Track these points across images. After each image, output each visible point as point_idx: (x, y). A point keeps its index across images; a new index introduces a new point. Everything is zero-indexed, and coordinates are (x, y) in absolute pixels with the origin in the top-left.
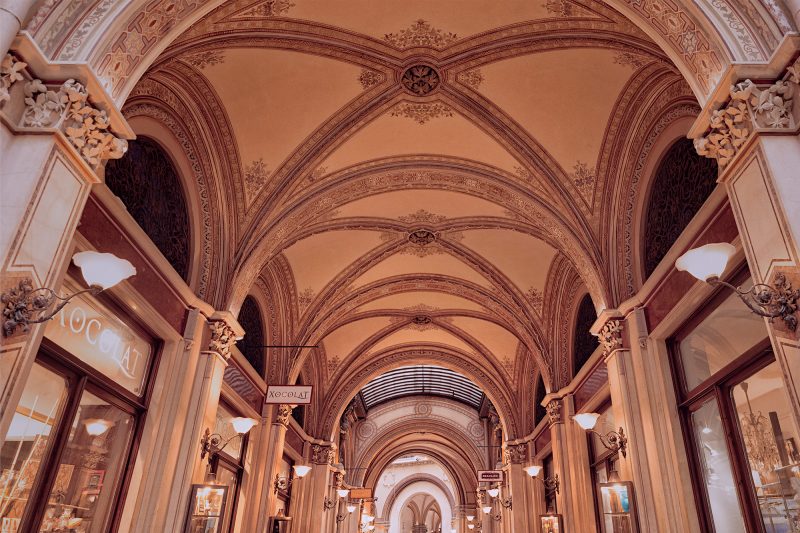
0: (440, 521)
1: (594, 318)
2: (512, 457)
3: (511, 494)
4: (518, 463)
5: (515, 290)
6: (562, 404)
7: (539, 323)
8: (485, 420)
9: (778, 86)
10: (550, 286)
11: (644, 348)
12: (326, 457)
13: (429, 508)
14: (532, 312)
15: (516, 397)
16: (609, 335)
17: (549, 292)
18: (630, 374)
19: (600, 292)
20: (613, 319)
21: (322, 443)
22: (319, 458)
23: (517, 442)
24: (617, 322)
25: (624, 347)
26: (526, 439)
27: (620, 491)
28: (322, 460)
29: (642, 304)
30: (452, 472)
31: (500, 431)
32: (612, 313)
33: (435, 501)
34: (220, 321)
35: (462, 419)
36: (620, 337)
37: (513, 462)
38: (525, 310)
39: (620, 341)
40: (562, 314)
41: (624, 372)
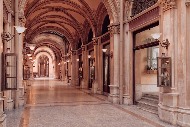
1: (93, 37)
2: (73, 54)
3: (72, 61)
5: (77, 22)
6: (85, 47)
7: (82, 30)
8: (64, 41)
9: (117, 27)
11: (100, 45)
13: (45, 58)
14: (81, 27)
15: (74, 41)
16: (95, 42)
18: (97, 49)
19: (94, 33)
20: (96, 39)
23: (74, 51)
26: (76, 50)
29: (101, 38)
30: (54, 51)
32: (96, 38)
35: (59, 40)
37: (73, 55)
38: (79, 27)
39: (96, 43)
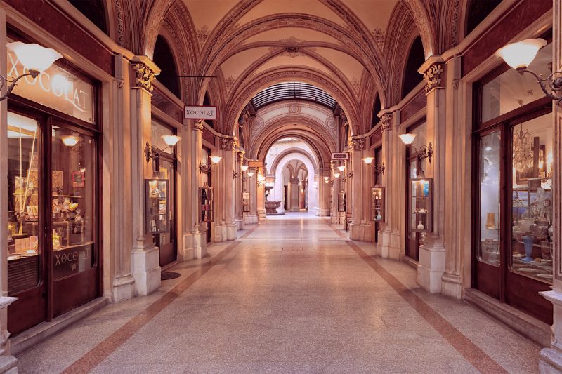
0: (307, 174)
1: (422, 61)
2: (355, 147)
3: (353, 169)
4: (359, 150)
5: (364, 29)
6: (391, 116)
7: (381, 56)
8: (337, 117)
10: (391, 26)
11: (456, 88)
12: (231, 146)
13: (300, 167)
14: (376, 47)
15: (359, 106)
16: (431, 76)
17: (390, 31)
18: (443, 106)
19: (429, 40)
20: (436, 63)
21: (227, 137)
22: (227, 146)
23: (359, 137)
24: (439, 66)
25: (442, 86)
26: (365, 135)
27: (424, 184)
28: (229, 147)
29: (460, 54)
30: (315, 148)
31: (348, 126)
32: (437, 59)
33: (303, 164)
34: (141, 63)
35: (322, 116)
36: (440, 78)
37: (355, 149)
38: (371, 46)
39: (439, 80)
40: (399, 50)
41: (438, 104)
